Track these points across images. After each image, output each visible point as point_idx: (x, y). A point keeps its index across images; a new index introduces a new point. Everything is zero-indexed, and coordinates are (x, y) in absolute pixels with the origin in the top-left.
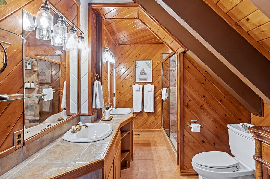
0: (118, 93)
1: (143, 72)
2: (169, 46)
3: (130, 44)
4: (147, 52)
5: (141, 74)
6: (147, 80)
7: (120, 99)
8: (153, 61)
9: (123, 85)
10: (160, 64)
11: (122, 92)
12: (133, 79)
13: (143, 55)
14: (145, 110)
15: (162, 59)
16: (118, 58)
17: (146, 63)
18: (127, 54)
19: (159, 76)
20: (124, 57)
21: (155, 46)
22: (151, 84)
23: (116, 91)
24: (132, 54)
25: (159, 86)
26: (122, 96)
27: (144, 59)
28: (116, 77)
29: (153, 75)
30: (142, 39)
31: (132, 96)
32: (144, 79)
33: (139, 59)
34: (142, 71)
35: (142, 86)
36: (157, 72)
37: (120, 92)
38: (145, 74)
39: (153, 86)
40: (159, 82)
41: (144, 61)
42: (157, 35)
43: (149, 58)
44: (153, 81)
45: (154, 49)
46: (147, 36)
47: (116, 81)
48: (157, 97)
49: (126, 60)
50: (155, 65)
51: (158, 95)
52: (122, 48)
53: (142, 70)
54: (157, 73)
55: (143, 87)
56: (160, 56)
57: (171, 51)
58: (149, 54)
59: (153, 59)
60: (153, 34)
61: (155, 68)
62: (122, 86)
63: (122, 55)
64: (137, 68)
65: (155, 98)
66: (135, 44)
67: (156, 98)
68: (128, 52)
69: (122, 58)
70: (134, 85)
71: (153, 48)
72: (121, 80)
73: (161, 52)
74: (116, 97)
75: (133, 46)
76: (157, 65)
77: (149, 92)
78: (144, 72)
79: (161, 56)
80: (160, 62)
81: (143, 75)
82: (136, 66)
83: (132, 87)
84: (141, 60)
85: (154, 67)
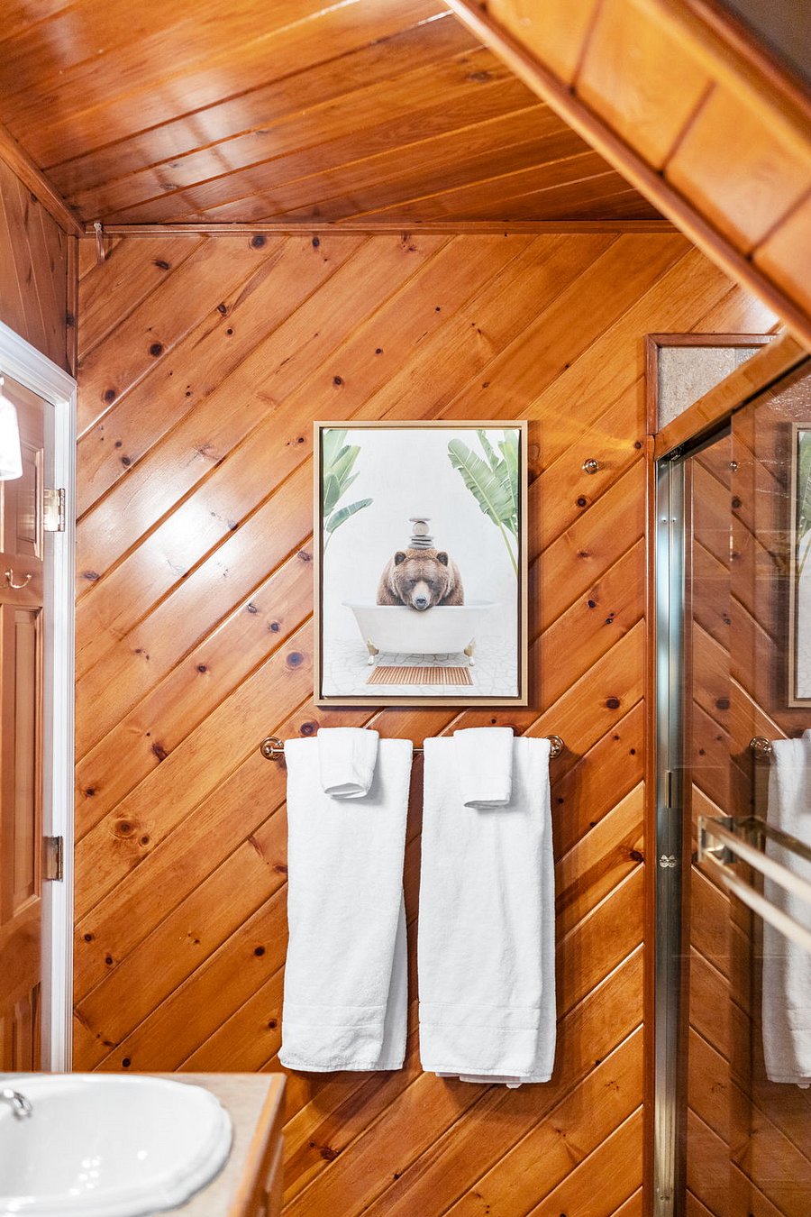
0: (107, 829)
1: (411, 568)
2: (747, 259)
3: (257, 217)
4: (462, 318)
5: (396, 595)
6: (462, 674)
7: (130, 907)
8: (549, 439)
9: (166, 730)
10: (622, 471)
11: (154, 824)
12: (295, 659)
13: (421, 358)
14: (437, 1058)
15: (649, 406)
16: (110, 395)
17: (457, 457)
18: (223, 347)
19: (614, 629)
20: (176, 387)
21: (561, 242)
22: (523, 719)
23: (81, 812)
24: (284, 344)
25: (621, 749)
26: (146, 874)
27: (436, 410)
28: (82, 639)
29: (547, 612)
30: (411, 158)
31: (283, 869)
32: (435, 665)
33: (375, 405)
34: (400, 558)
35: (407, 746)
36: (591, 568)
37: (125, 828)
38: (447, 595)
39: (536, 752)
40: (613, 704)
41: (434, 441)
42: (571, 93)
43: (496, 391)
44: (548, 690)
45: (558, 281)
46: (457, 115)
47: (84, 678)
48: (592, 894)
49: (203, 423)
50: (573, 481)
51: (609, 864)
52: (162, 265)
53: (405, 546)
54: (593, 586)
55: (418, 758)
56: (633, 372)
57: (761, 317)
58: (497, 344)
59: (539, 408)
60: (532, 98)
61: (566, 530)
62: (160, 752)
63: (156, 350)
64: (343, 515)
65: (567, 897)
66: (316, 214)
67: (582, 903)
68: (234, 316)
69: (150, 391)
70: (309, 730)
71: (538, 275)
72: (144, 673)
73: (642, 318)
74: (82, 886)
75: (297, 244)
76: (589, 485)
77: (490, 821)
78: (431, 569)
79: (648, 379)
80: (627, 446)
81: (421, 607)
82: (335, 496)
83: (280, 760)
84: (393, 415)
85: (555, 512)
